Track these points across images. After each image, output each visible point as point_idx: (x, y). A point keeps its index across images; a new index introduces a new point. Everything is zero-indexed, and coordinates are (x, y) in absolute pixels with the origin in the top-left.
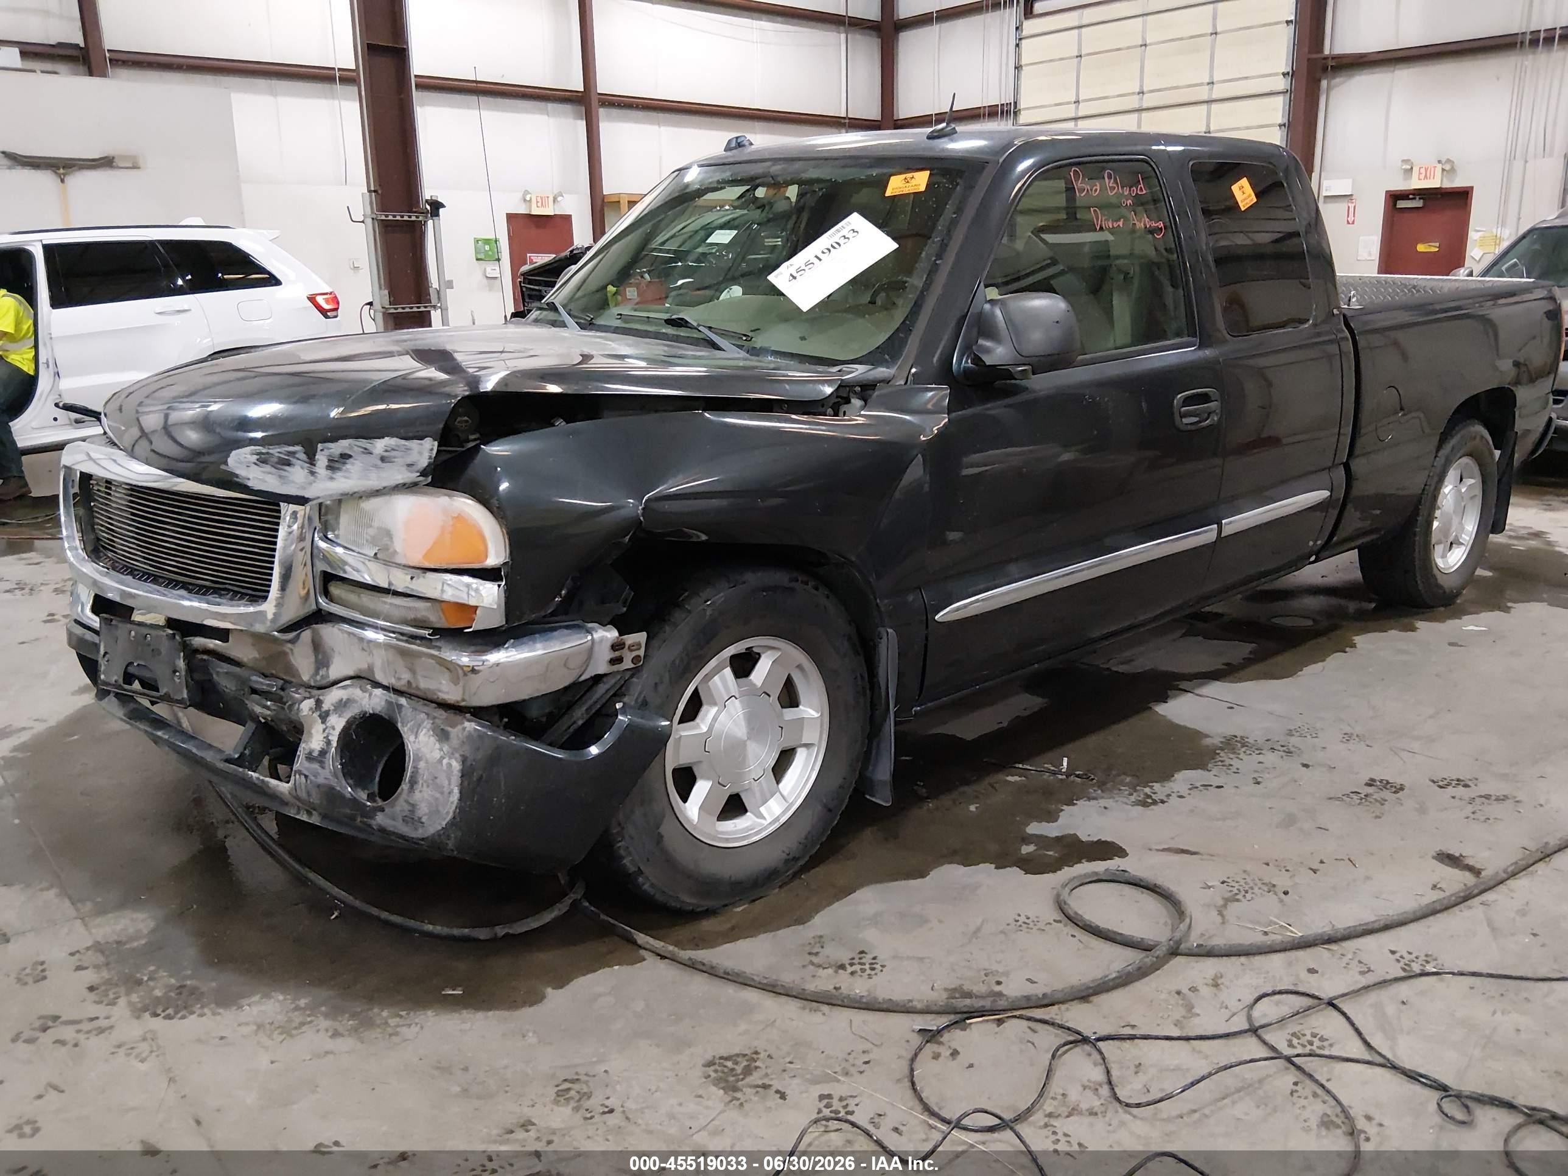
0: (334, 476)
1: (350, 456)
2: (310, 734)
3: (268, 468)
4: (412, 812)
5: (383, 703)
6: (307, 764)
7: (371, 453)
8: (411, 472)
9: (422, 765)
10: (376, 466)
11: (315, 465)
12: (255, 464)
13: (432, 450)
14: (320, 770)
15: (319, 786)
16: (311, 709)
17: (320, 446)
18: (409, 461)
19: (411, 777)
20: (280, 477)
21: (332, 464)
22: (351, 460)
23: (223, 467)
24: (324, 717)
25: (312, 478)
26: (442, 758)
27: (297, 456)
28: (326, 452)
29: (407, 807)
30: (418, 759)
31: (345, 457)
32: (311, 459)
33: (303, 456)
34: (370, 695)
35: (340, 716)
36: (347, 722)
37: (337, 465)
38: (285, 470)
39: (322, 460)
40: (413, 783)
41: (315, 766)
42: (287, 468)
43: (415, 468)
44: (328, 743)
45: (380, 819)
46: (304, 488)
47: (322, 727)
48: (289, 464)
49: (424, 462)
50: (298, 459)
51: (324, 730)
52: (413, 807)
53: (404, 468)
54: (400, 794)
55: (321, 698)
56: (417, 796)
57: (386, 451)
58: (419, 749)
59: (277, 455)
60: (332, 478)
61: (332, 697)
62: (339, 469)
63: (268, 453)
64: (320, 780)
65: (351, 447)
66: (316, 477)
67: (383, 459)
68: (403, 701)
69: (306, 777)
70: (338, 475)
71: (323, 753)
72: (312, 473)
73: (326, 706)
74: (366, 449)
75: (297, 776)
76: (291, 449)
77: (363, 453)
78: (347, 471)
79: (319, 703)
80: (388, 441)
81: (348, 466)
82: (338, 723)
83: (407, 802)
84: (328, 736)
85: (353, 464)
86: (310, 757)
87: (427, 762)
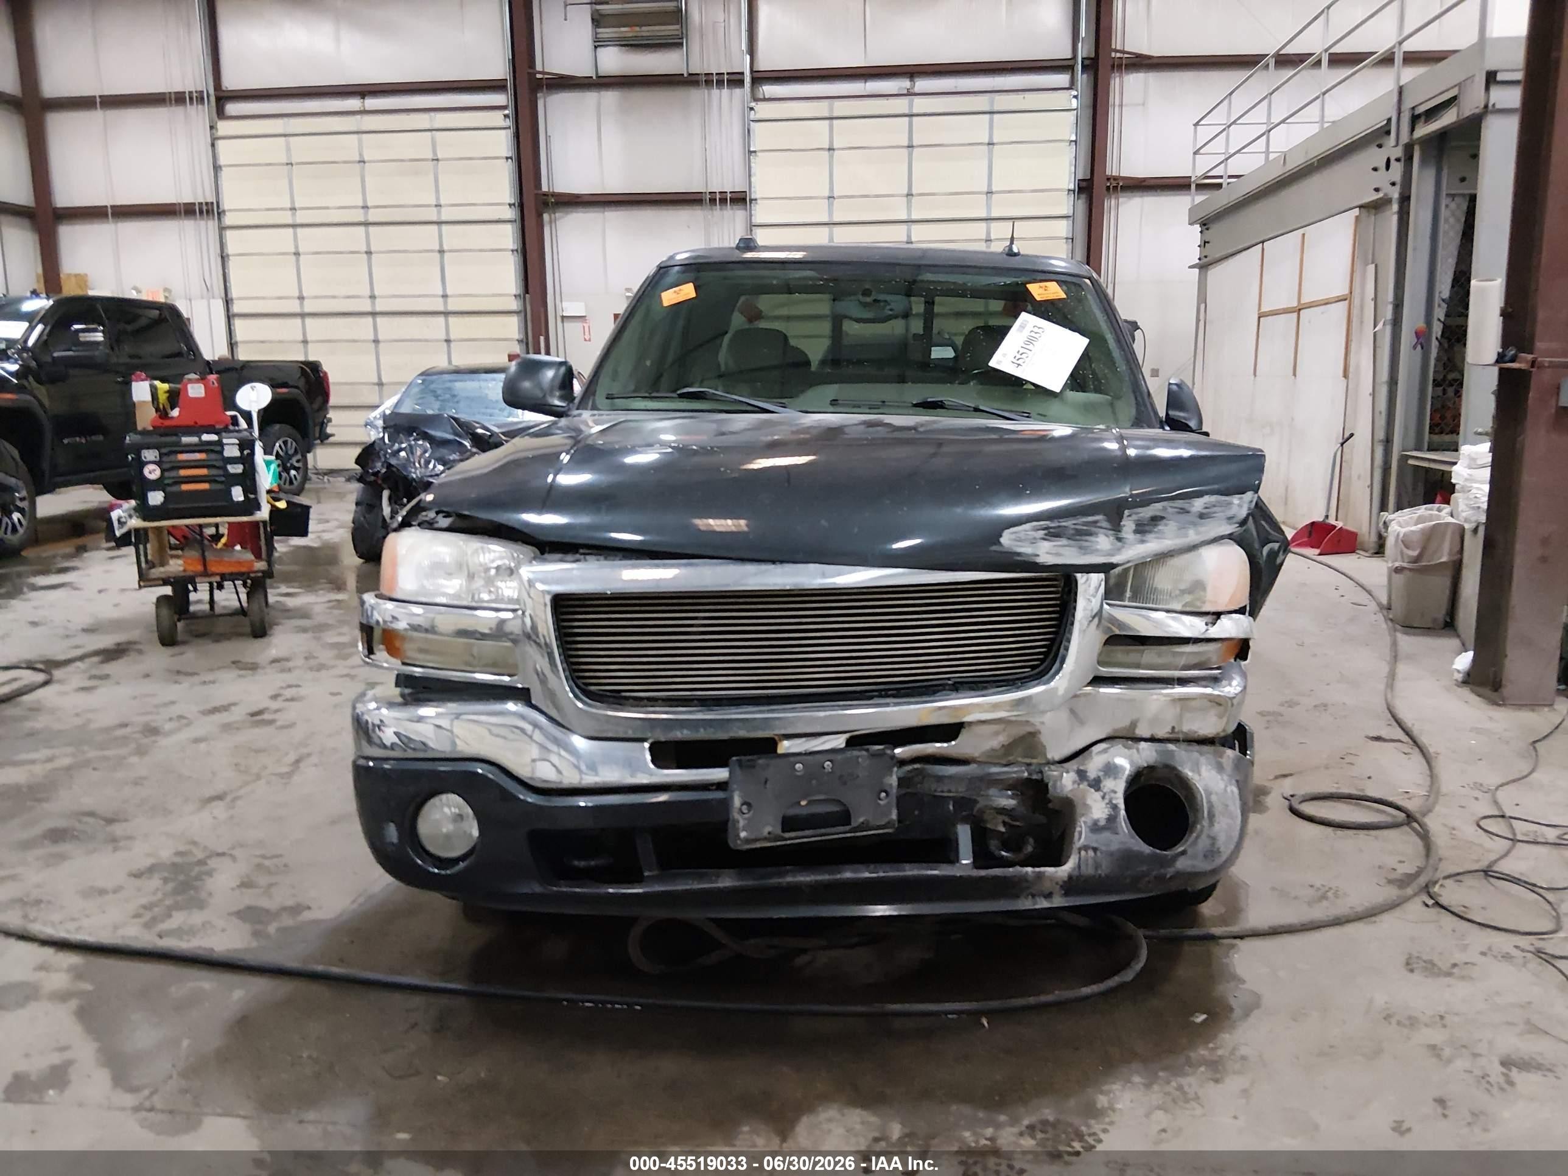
0: (1144, 538)
1: (1162, 518)
2: (1087, 807)
3: (1064, 541)
4: (1213, 844)
5: (1154, 754)
6: (1094, 837)
7: (1188, 512)
8: (1230, 524)
9: (1214, 798)
10: (1194, 524)
11: (1120, 531)
12: (1044, 539)
13: (1251, 502)
14: (1113, 837)
15: (1111, 854)
16: (1074, 782)
17: (1126, 512)
18: (1230, 513)
19: (1209, 812)
20: (1081, 548)
21: (1140, 528)
22: (1164, 521)
23: (994, 548)
24: (1096, 784)
25: (1119, 544)
26: (1226, 786)
27: (1099, 524)
28: (1134, 517)
29: (1208, 842)
30: (1209, 793)
31: (1156, 520)
32: (1116, 527)
33: (1105, 524)
34: (1138, 750)
35: (1115, 778)
36: (1127, 782)
37: (1147, 528)
38: (1086, 541)
39: (1128, 525)
40: (1211, 816)
41: (1107, 835)
42: (1087, 538)
43: (1235, 520)
44: (1115, 807)
45: (1182, 864)
46: (1113, 555)
47: (1097, 795)
48: (1091, 534)
49: (1243, 513)
50: (1101, 528)
51: (1103, 798)
52: (1213, 839)
53: (1224, 522)
54: (1202, 831)
55: (1082, 768)
56: (1217, 827)
57: (1206, 508)
58: (1206, 785)
59: (1073, 526)
60: (1143, 542)
61: (1094, 764)
62: (1150, 532)
63: (1059, 527)
64: (1114, 847)
65: (1164, 509)
66: (1125, 543)
67: (1202, 516)
68: (1171, 747)
69: (1095, 850)
70: (1149, 536)
71: (1112, 819)
72: (1119, 539)
73: (1092, 774)
74: (1181, 509)
75: (1083, 853)
76: (1090, 519)
77: (1179, 513)
78: (1159, 532)
79: (1082, 775)
80: (1207, 499)
81: (1160, 527)
82: (1117, 787)
83: (1209, 836)
84: (1110, 801)
85: (1166, 525)
86: (1095, 828)
87: (1217, 794)
